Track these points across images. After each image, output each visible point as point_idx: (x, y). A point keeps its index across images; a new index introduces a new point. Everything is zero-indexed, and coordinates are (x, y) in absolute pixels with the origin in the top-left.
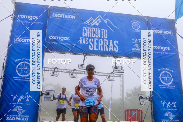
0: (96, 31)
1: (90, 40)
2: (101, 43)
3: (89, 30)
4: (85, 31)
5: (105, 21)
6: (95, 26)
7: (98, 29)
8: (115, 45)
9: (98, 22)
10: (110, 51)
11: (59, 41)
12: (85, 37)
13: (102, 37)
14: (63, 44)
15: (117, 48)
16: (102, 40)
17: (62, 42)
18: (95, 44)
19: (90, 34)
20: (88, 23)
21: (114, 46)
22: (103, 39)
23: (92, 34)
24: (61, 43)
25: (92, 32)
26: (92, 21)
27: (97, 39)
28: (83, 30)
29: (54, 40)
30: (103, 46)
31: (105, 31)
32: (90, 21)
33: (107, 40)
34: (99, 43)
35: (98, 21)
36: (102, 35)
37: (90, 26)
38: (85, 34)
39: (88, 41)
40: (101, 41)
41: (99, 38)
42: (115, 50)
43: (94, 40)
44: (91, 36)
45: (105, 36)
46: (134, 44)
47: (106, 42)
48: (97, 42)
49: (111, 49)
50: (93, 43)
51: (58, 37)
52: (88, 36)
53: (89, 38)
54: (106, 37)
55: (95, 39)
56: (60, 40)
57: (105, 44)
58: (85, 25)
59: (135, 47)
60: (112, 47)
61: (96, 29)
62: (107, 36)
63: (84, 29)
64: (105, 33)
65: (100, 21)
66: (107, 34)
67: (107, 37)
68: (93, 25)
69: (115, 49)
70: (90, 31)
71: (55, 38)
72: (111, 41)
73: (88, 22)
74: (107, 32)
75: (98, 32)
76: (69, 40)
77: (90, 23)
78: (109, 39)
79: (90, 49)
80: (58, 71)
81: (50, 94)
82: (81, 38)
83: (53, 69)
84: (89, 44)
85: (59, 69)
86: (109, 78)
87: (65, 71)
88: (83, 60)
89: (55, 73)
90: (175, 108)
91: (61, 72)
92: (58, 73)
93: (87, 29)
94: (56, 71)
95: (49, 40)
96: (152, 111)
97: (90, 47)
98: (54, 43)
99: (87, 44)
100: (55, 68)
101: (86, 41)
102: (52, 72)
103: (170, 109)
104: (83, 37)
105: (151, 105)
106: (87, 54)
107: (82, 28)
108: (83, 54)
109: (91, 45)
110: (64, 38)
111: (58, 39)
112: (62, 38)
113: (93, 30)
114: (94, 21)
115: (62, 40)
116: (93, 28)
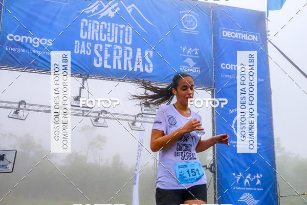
0: (109, 29)
1: (96, 46)
2: (118, 54)
3: (93, 27)
4: (86, 29)
5: (127, 8)
6: (107, 19)
7: (113, 25)
8: (147, 58)
9: (113, 10)
10: (135, 70)
11: (28, 46)
12: (86, 41)
13: (121, 42)
14: (39, 53)
15: (151, 65)
16: (120, 47)
17: (36, 49)
18: (107, 55)
19: (97, 34)
20: (93, 11)
21: (144, 62)
22: (124, 45)
23: (101, 34)
24: (34, 51)
25: (101, 31)
26: (101, 7)
27: (110, 46)
28: (82, 24)
29: (19, 43)
30: (122, 60)
31: (127, 30)
32: (96, 8)
33: (130, 49)
34: (115, 53)
36: (121, 37)
37: (95, 18)
38: (86, 33)
39: (92, 48)
40: (118, 50)
41: (113, 43)
42: (147, 70)
43: (104, 47)
44: (97, 39)
45: (126, 39)
46: (185, 58)
47: (128, 51)
48: (111, 51)
49: (139, 67)
50: (102, 54)
51: (27, 38)
52: (93, 39)
53: (94, 42)
54: (128, 41)
55: (106, 45)
56: (31, 45)
57: (125, 54)
58: (85, 16)
59: (187, 64)
60: (141, 63)
61: (109, 24)
62: (130, 40)
63: (85, 23)
64: (126, 35)
65: (118, 9)
66: (131, 36)
67: (130, 43)
68: (102, 15)
69: (146, 67)
70: (95, 28)
71: (21, 39)
72: (139, 50)
73: (92, 8)
74: (131, 32)
75: (113, 31)
76: (51, 44)
77: (96, 11)
78: (134, 47)
79: (95, 64)
80: (28, 110)
81: (6, 157)
82: (76, 41)
83: (16, 105)
84: (93, 55)
85: (28, 104)
86: (133, 124)
87: (42, 109)
88: (81, 88)
89: (21, 113)
90: (258, 186)
91: (34, 110)
92: (26, 113)
93: (90, 24)
94: (23, 109)
95: (7, 43)
96: (215, 193)
97: (95, 61)
98: (19, 50)
99: (90, 54)
100: (20, 103)
101: (86, 49)
102: (14, 111)
103: (249, 189)
104: (81, 40)
105: (215, 179)
106: (88, 76)
107: (80, 22)
108: (81, 76)
109: (98, 59)
110: (40, 41)
111: (26, 42)
112: (36, 41)
113: (102, 27)
114: (105, 7)
115: (36, 45)
116: (103, 23)
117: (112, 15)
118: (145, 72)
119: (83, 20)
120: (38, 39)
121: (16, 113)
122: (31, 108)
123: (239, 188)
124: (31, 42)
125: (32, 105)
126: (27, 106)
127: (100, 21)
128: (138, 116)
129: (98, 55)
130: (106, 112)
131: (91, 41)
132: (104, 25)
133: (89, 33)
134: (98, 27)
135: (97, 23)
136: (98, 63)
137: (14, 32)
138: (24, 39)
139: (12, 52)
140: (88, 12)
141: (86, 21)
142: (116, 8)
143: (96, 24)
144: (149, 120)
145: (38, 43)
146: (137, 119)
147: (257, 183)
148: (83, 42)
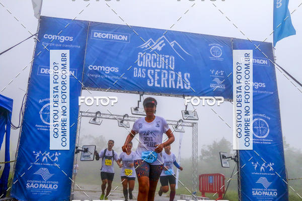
0: (158, 58)
1: (149, 71)
2: (164, 77)
3: (147, 58)
4: (141, 59)
5: (170, 44)
7: (161, 56)
8: (186, 78)
9: (160, 45)
10: (178, 87)
11: (102, 73)
12: (142, 67)
13: (167, 68)
14: (109, 77)
15: (189, 84)
16: (166, 72)
17: (108, 74)
18: (157, 77)
19: (149, 63)
20: (146, 46)
21: (184, 81)
22: (169, 70)
23: (152, 63)
24: (107, 76)
26: (152, 44)
27: (159, 71)
28: (139, 56)
29: (96, 71)
30: (168, 80)
31: (171, 59)
32: (148, 44)
33: (173, 73)
34: (162, 76)
35: (160, 43)
36: (167, 64)
37: (148, 51)
38: (142, 62)
39: (146, 73)
40: (164, 73)
41: (161, 69)
42: (186, 87)
43: (154, 72)
44: (150, 66)
45: (170, 65)
46: (213, 78)
48: (159, 74)
49: (180, 85)
50: (154, 77)
51: (101, 68)
52: (146, 66)
53: (147, 68)
55: (156, 70)
56: (104, 72)
57: (170, 76)
58: (141, 50)
59: (215, 83)
60: (181, 82)
62: (173, 66)
63: (141, 55)
64: (170, 62)
65: (164, 44)
66: (173, 63)
67: (173, 68)
68: (153, 49)
69: (185, 85)
70: (148, 58)
71: (97, 68)
72: (180, 73)
74: (174, 61)
75: (161, 60)
76: (118, 71)
77: (148, 47)
78: (176, 70)
80: (102, 118)
81: (89, 150)
82: (135, 68)
83: (94, 115)
84: (147, 77)
85: (102, 114)
86: (176, 127)
87: (111, 117)
88: (139, 101)
89: (97, 120)
90: (271, 172)
91: (106, 118)
92: (101, 120)
93: (144, 56)
94: (99, 117)
95: (88, 71)
96: (239, 177)
97: (148, 82)
98: (96, 76)
99: (144, 77)
100: (97, 113)
101: (142, 73)
102: (93, 118)
103: (265, 174)
104: (138, 67)
105: (238, 167)
106: (144, 92)
107: (138, 54)
108: (139, 93)
109: (150, 80)
110: (110, 69)
111: (101, 70)
112: (107, 69)
113: (153, 57)
114: (155, 43)
115: (107, 72)
116: (153, 55)
117: (160, 49)
118: (184, 88)
119: (139, 53)
121: (94, 120)
122: (104, 116)
123: (257, 173)
124: (104, 70)
125: (104, 114)
126: (101, 115)
127: (151, 53)
128: (179, 121)
129: (151, 77)
132: (154, 56)
133: (144, 63)
134: (150, 57)
135: (149, 54)
136: (150, 83)
137: (93, 63)
138: (100, 68)
139: (91, 77)
140: (143, 47)
141: (141, 53)
142: (162, 43)
143: (148, 56)
144: (188, 124)
145: (109, 70)
146: (180, 124)
147: (270, 170)
148: (140, 69)
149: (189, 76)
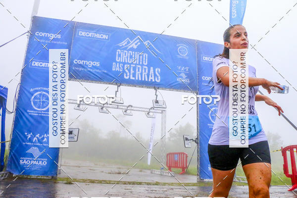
0: (133, 55)
1: (126, 66)
2: (139, 71)
3: (124, 54)
4: (119, 55)
5: (145, 43)
6: (132, 49)
7: (136, 53)
8: (157, 73)
9: (136, 44)
10: (150, 80)
11: (85, 66)
12: (120, 63)
13: (141, 63)
14: (91, 70)
15: (159, 78)
16: (140, 66)
17: (90, 68)
18: (132, 71)
19: (126, 59)
20: (124, 45)
21: (155, 75)
22: (142, 65)
23: (129, 58)
24: (89, 69)
25: (129, 57)
26: (128, 43)
27: (134, 66)
28: (117, 53)
29: (80, 65)
30: (141, 74)
31: (144, 56)
32: (126, 43)
33: (146, 67)
34: (137, 70)
35: (136, 42)
36: (141, 60)
37: (125, 49)
38: (119, 58)
39: (123, 67)
40: (139, 68)
41: (136, 64)
42: (156, 80)
43: (130, 66)
44: (126, 62)
45: (144, 62)
46: (180, 73)
47: (145, 69)
48: (134, 69)
49: (152, 78)
50: (129, 71)
51: (85, 62)
52: (124, 61)
53: (124, 63)
54: (145, 62)
55: (132, 65)
56: (87, 66)
57: (143, 71)
58: (119, 48)
59: (181, 77)
60: (153, 76)
61: (134, 52)
62: (147, 62)
63: (119, 52)
64: (144, 59)
65: (139, 43)
66: (147, 60)
67: (146, 64)
68: (130, 47)
69: (156, 78)
70: (125, 55)
71: (81, 62)
72: (152, 68)
73: (124, 43)
74: (147, 57)
75: (136, 57)
76: (99, 65)
77: (126, 45)
78: (149, 66)
79: (125, 77)
81: (73, 132)
82: (114, 63)
84: (124, 71)
86: (148, 114)
88: (116, 92)
89: (81, 107)
91: (89, 105)
92: (84, 106)
93: (122, 53)
94: (82, 104)
95: (73, 65)
96: (198, 156)
97: (125, 75)
98: (80, 69)
99: (122, 71)
101: (120, 67)
102: (77, 105)
104: (116, 62)
105: (198, 147)
106: (121, 84)
107: (116, 51)
108: (116, 84)
109: (127, 74)
111: (85, 64)
113: (129, 54)
114: (132, 42)
115: (90, 66)
116: (130, 52)
117: (135, 47)
118: (155, 82)
119: (118, 50)
120: (91, 62)
121: (79, 106)
124: (87, 64)
127: (128, 51)
128: (151, 109)
129: (127, 71)
130: (132, 106)
131: (122, 63)
133: (122, 58)
134: (127, 54)
135: (126, 52)
136: (127, 76)
137: (78, 58)
138: (83, 62)
139: (76, 70)
140: (121, 45)
141: (120, 51)
142: (138, 43)
143: (125, 53)
144: (158, 111)
145: (91, 64)
146: (151, 110)
148: (118, 64)
149: (159, 71)
